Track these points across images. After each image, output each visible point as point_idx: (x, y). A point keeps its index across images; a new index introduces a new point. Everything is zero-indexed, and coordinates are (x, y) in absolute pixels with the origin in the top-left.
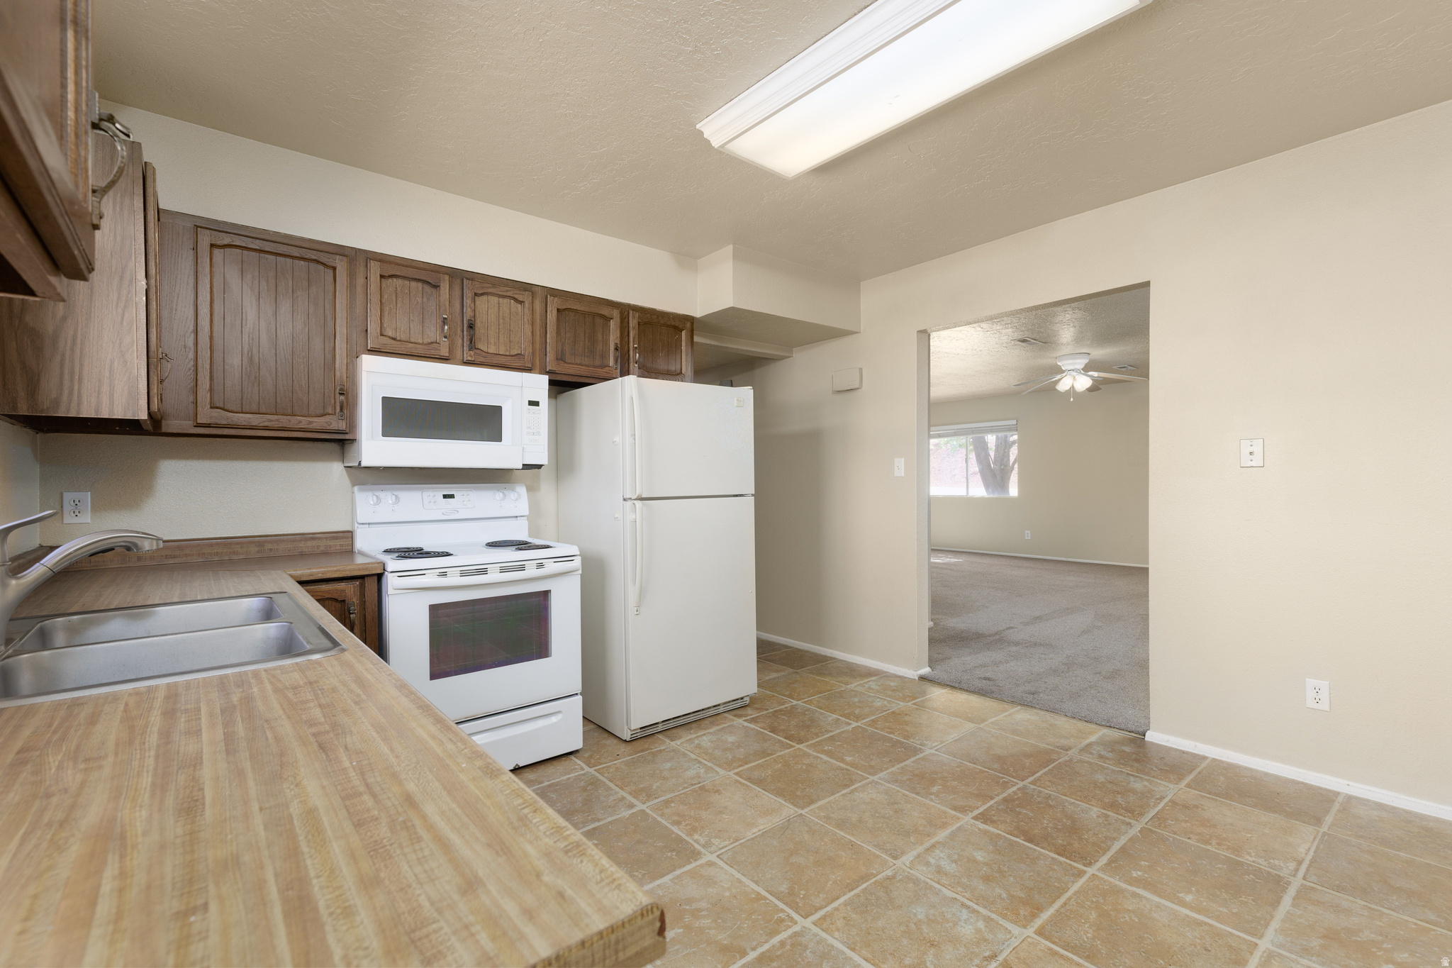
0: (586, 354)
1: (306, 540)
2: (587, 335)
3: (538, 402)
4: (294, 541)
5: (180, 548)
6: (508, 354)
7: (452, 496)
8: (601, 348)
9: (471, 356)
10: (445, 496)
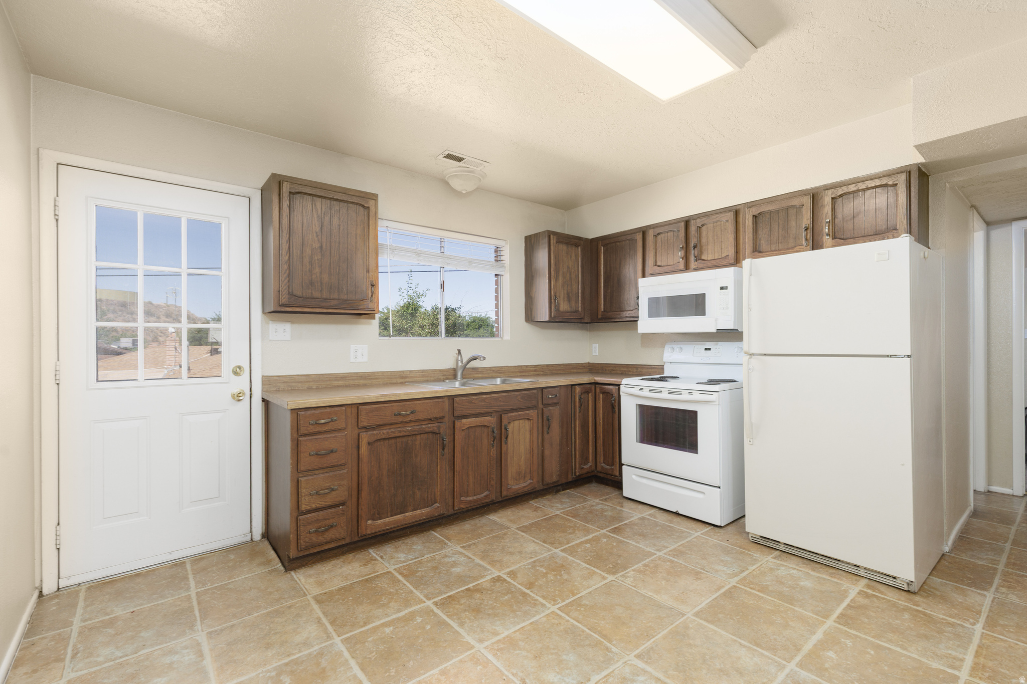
0: (780, 241)
1: (652, 368)
2: (781, 226)
3: (727, 287)
4: (648, 368)
5: (615, 367)
6: (720, 257)
7: (709, 349)
8: (795, 232)
9: (695, 265)
10: (706, 349)
